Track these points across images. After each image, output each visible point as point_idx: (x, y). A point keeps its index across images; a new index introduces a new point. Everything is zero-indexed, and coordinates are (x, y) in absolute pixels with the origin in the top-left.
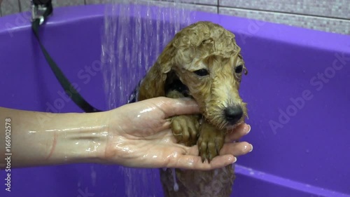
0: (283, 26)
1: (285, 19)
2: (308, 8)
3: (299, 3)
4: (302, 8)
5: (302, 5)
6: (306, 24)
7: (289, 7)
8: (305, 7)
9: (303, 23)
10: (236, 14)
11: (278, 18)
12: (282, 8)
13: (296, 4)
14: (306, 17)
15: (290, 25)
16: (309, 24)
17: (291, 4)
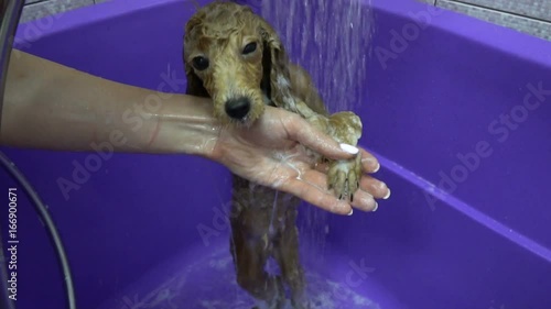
0: (510, 31)
1: (513, 22)
2: (547, 12)
3: (536, 4)
4: (538, 10)
5: (539, 6)
6: (539, 32)
7: (521, 7)
8: (542, 10)
9: (536, 30)
10: (456, 8)
11: (505, 19)
12: (513, 8)
13: (532, 4)
14: (542, 22)
15: (519, 30)
16: (543, 32)
17: (526, 4)
